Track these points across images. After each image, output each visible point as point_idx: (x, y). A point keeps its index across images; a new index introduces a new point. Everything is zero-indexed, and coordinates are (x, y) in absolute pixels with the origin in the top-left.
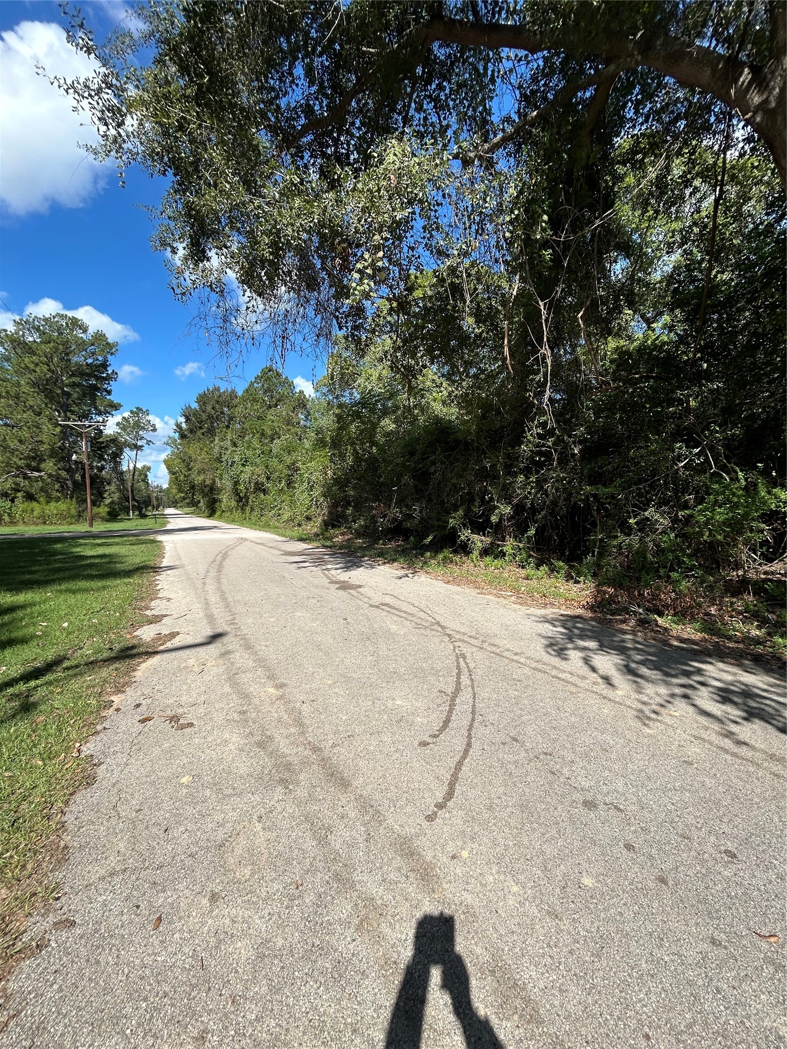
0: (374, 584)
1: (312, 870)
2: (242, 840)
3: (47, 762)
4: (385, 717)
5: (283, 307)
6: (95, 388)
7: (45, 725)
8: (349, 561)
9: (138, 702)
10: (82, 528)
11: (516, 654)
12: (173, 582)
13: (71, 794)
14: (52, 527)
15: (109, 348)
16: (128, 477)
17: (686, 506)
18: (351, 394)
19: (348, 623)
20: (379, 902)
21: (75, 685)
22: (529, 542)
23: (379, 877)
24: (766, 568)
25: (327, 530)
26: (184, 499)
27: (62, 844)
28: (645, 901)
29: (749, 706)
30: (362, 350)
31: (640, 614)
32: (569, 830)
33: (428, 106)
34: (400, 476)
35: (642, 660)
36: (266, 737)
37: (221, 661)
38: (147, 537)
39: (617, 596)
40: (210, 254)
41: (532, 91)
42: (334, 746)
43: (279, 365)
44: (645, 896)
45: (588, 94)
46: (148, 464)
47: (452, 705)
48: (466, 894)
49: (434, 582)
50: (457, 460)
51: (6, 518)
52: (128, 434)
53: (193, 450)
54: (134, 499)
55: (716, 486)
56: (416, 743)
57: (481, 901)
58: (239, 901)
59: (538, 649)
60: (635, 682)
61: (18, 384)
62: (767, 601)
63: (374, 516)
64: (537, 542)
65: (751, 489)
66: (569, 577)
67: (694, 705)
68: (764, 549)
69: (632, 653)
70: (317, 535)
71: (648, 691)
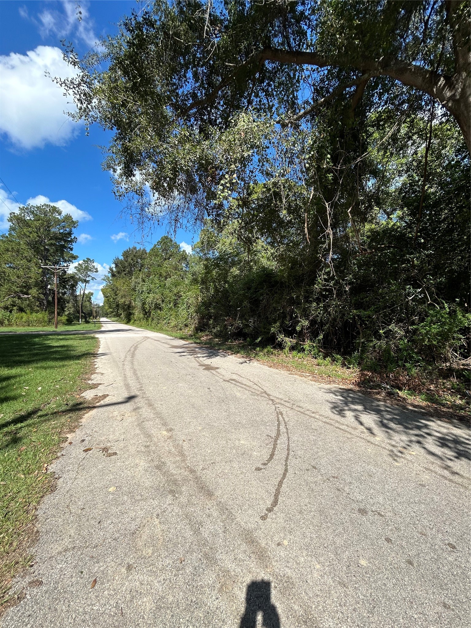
0: (226, 367)
1: (190, 551)
2: (147, 531)
3: (27, 476)
4: (234, 451)
5: (176, 202)
6: (63, 247)
7: (26, 452)
8: (211, 352)
9: (83, 438)
10: (51, 329)
11: (313, 413)
12: (105, 363)
13: (42, 497)
14: (33, 328)
15: (74, 224)
16: (79, 299)
17: (413, 323)
18: (213, 253)
19: (211, 391)
20: (233, 573)
21: (44, 426)
22: (319, 343)
23: (232, 557)
24: (464, 362)
25: (197, 333)
26: (112, 312)
27: (35, 529)
28: (399, 576)
29: (458, 449)
30: (221, 228)
31: (388, 389)
32: (350, 528)
33: (262, 94)
34: (241, 302)
35: (390, 418)
36: (161, 463)
37: (134, 413)
38: (90, 335)
39: (374, 377)
40: (135, 173)
41: (320, 87)
42: (203, 469)
43: (173, 236)
44: (400, 573)
45: (352, 89)
46: (92, 291)
47: (275, 445)
48: (287, 570)
49: (262, 366)
50: (276, 293)
51: (6, 322)
52: (81, 274)
53: (119, 283)
54: (82, 312)
55: (431, 312)
56: (254, 468)
57: (297, 574)
58: (145, 570)
59: (326, 410)
60: (387, 432)
61: (19, 244)
62: (465, 382)
63: (226, 325)
64: (324, 343)
65: (452, 313)
66: (343, 365)
67: (424, 448)
68: (462, 350)
69: (384, 413)
70: (191, 336)
71: (395, 438)
